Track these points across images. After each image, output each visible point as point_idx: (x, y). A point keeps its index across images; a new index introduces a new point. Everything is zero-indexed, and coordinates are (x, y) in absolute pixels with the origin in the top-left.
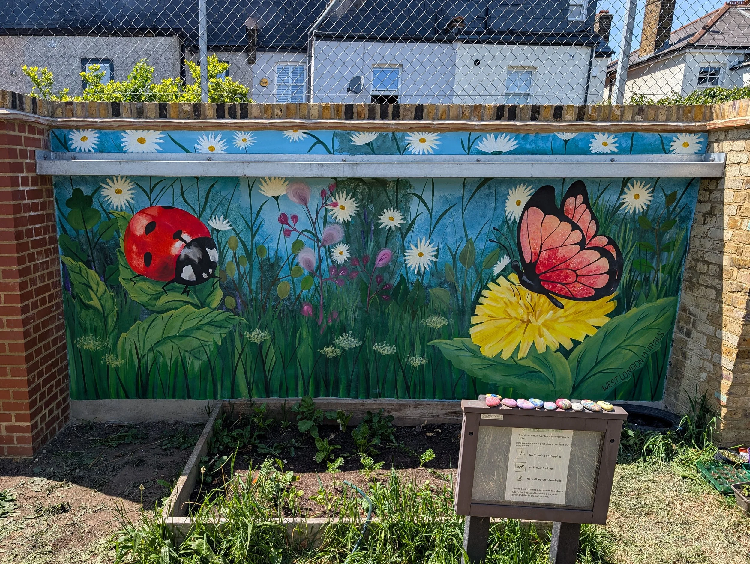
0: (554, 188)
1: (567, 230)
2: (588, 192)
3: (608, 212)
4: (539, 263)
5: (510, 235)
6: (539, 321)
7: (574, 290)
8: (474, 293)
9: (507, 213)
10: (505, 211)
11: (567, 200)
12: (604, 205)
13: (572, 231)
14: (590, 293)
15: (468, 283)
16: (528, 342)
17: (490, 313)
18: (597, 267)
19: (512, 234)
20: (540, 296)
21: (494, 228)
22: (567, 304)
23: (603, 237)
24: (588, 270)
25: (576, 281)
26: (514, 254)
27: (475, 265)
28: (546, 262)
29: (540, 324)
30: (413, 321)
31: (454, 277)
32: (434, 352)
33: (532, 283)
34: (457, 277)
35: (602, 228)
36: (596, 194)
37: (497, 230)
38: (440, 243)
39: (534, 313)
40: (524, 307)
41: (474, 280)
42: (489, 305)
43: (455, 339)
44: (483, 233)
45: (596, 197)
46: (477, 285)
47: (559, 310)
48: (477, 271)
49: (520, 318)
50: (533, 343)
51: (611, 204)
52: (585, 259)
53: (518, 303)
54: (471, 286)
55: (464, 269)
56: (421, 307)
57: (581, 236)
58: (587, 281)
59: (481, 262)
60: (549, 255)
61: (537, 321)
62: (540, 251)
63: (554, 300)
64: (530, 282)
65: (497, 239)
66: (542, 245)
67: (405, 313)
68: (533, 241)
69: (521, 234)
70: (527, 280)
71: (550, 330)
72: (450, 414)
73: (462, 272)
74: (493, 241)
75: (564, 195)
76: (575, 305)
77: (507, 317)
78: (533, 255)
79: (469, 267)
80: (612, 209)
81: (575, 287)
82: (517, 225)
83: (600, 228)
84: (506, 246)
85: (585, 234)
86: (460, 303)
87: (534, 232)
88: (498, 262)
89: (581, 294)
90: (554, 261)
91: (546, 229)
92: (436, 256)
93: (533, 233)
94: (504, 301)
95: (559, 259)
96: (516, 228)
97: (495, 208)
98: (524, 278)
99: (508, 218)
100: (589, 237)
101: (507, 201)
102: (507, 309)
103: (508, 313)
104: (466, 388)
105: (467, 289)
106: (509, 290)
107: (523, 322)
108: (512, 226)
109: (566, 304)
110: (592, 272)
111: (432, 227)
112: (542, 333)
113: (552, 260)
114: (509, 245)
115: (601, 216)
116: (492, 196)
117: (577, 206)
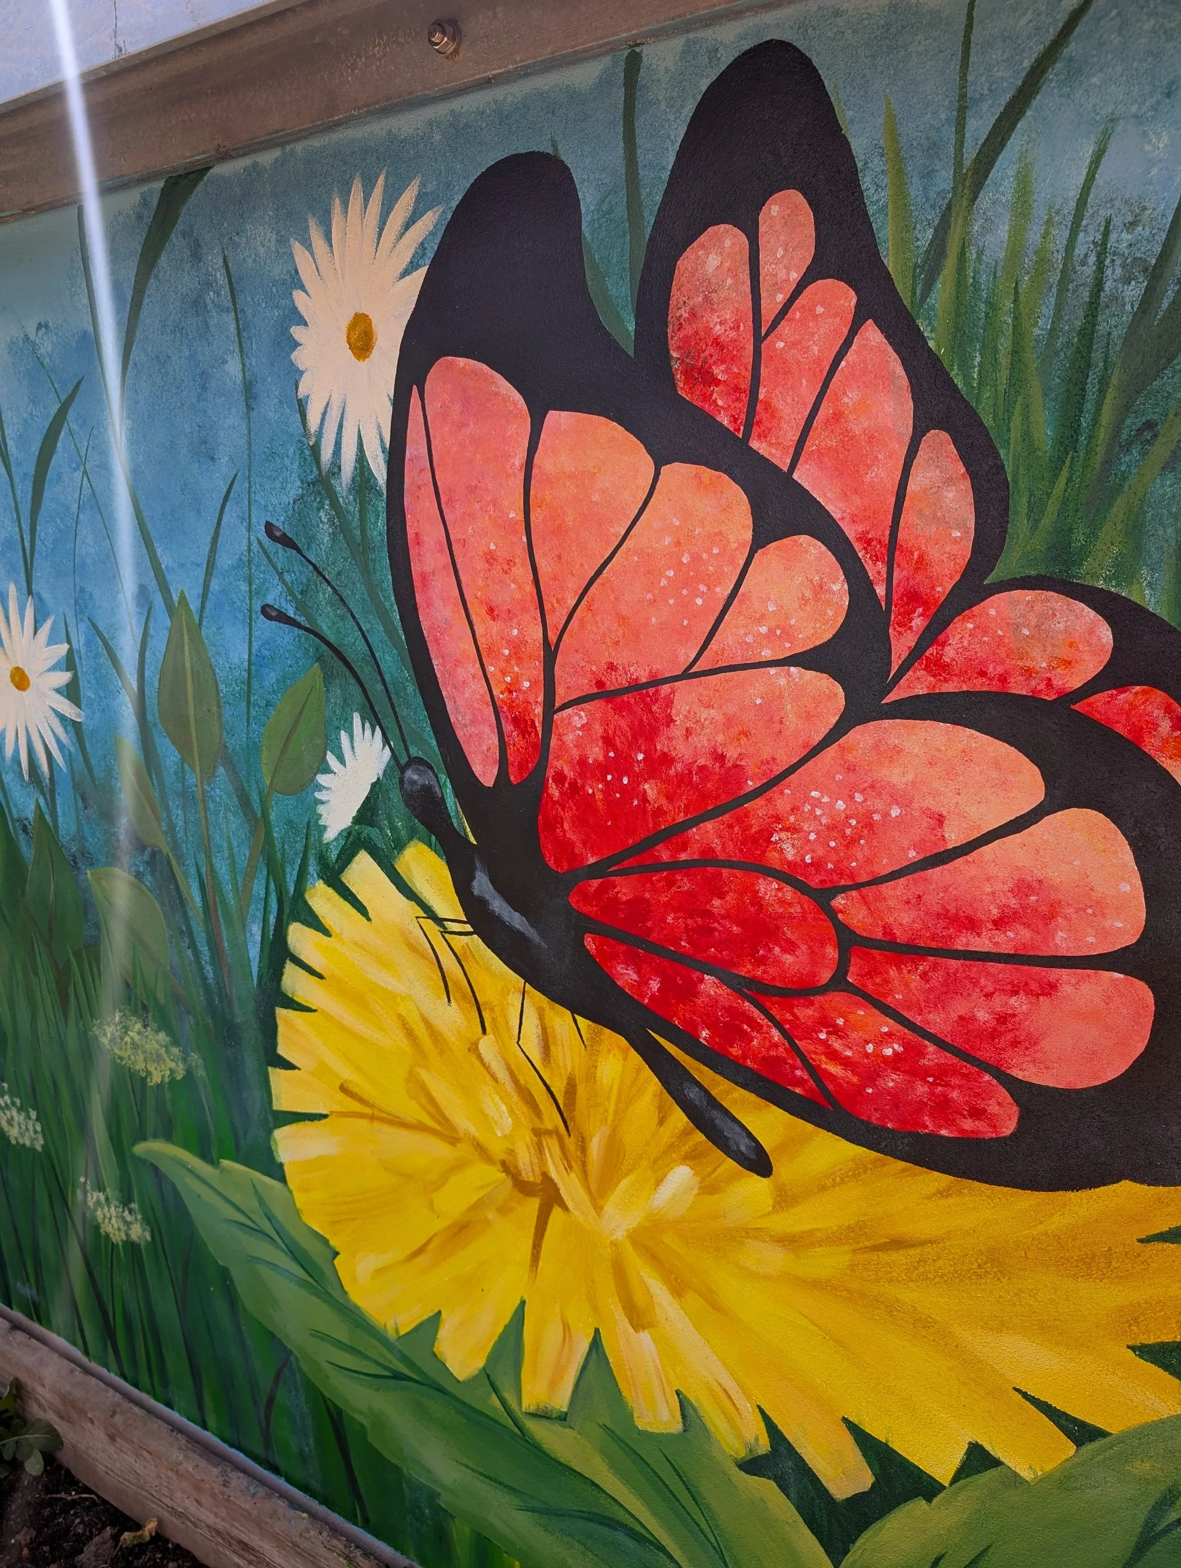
0: (565, 172)
1: (717, 537)
2: (859, 145)
3: (1087, 333)
4: (555, 792)
5: (356, 576)
6: (610, 1207)
7: (834, 1056)
8: (256, 930)
9: (313, 421)
10: (301, 407)
11: (684, 263)
12: (1043, 261)
13: (759, 542)
14: (977, 1113)
15: (222, 869)
16: (566, 1328)
17: (347, 1074)
18: (1023, 888)
19: (367, 572)
20: (596, 1039)
21: (269, 528)
22: (791, 1145)
23: (1056, 601)
24: (933, 900)
25: (838, 982)
26: (403, 712)
27: (229, 762)
28: (594, 789)
29: (620, 1235)
30: (66, 1015)
31: (158, 820)
32: (163, 1198)
33: (531, 933)
34: (172, 827)
35: (1035, 511)
36: (933, 149)
37: (286, 541)
38: (71, 621)
39: (571, 1143)
40: (509, 1085)
41: (243, 853)
42: (329, 1017)
43: (225, 1163)
44: (225, 560)
45: (944, 179)
46: (258, 888)
47: (732, 1179)
48: (245, 802)
49: (498, 1150)
50: (596, 1344)
51: (1120, 240)
52: (897, 797)
53: (474, 1048)
54: (236, 889)
55: (192, 779)
56: (77, 955)
57: (839, 587)
58: (939, 1000)
59: (252, 749)
60: (608, 742)
61: (598, 1208)
62: (550, 708)
63: (693, 1094)
64: (516, 920)
65: (300, 607)
66: (550, 653)
67: (36, 974)
68: (495, 627)
69: (415, 568)
70: (498, 905)
71: (691, 1297)
72: (236, 1547)
73: (185, 794)
74: (282, 618)
75: (649, 219)
76: (857, 1172)
77: (431, 1123)
78: (508, 728)
79: (209, 774)
80: (1133, 292)
81: (836, 1031)
82: (382, 505)
83: (1020, 504)
84: (351, 657)
85: (875, 570)
86: (209, 969)
87: (490, 558)
88: (331, 758)
89: (896, 1098)
90: (650, 789)
91: (559, 531)
92: (71, 692)
93: (480, 565)
94: (400, 1017)
95: (683, 779)
96: (381, 523)
97: (250, 392)
98: (482, 884)
99: (326, 455)
100: (914, 598)
101: (297, 332)
102: (425, 1076)
103: (432, 1101)
104: (311, 1441)
105: (224, 902)
106: (413, 948)
107: (523, 1187)
108: (354, 509)
109: (782, 1147)
110: (972, 925)
111: (26, 527)
112: (640, 1299)
113: (637, 778)
114: (361, 645)
115: (1016, 383)
116: (222, 310)
117: (768, 314)
